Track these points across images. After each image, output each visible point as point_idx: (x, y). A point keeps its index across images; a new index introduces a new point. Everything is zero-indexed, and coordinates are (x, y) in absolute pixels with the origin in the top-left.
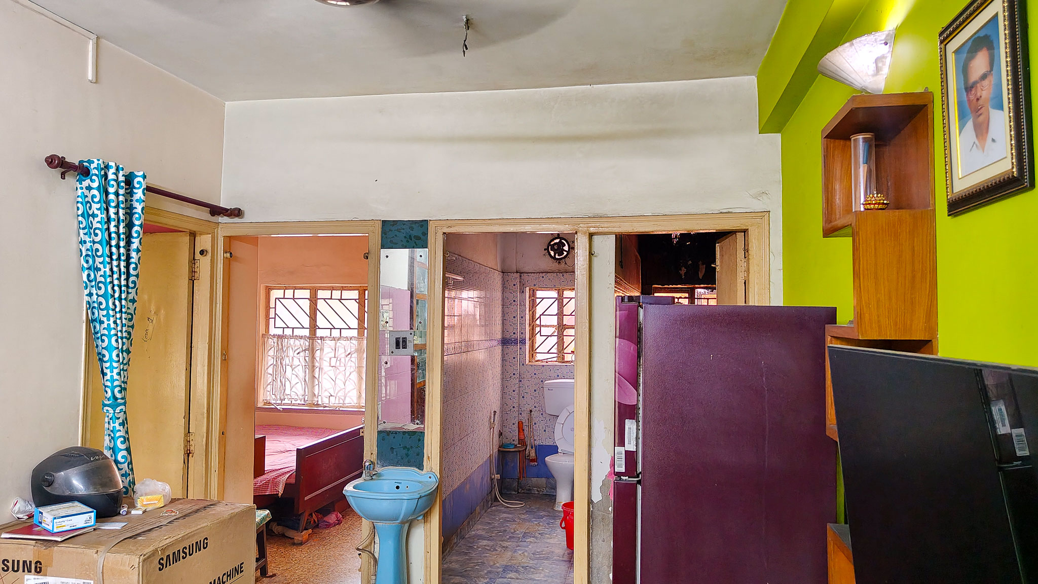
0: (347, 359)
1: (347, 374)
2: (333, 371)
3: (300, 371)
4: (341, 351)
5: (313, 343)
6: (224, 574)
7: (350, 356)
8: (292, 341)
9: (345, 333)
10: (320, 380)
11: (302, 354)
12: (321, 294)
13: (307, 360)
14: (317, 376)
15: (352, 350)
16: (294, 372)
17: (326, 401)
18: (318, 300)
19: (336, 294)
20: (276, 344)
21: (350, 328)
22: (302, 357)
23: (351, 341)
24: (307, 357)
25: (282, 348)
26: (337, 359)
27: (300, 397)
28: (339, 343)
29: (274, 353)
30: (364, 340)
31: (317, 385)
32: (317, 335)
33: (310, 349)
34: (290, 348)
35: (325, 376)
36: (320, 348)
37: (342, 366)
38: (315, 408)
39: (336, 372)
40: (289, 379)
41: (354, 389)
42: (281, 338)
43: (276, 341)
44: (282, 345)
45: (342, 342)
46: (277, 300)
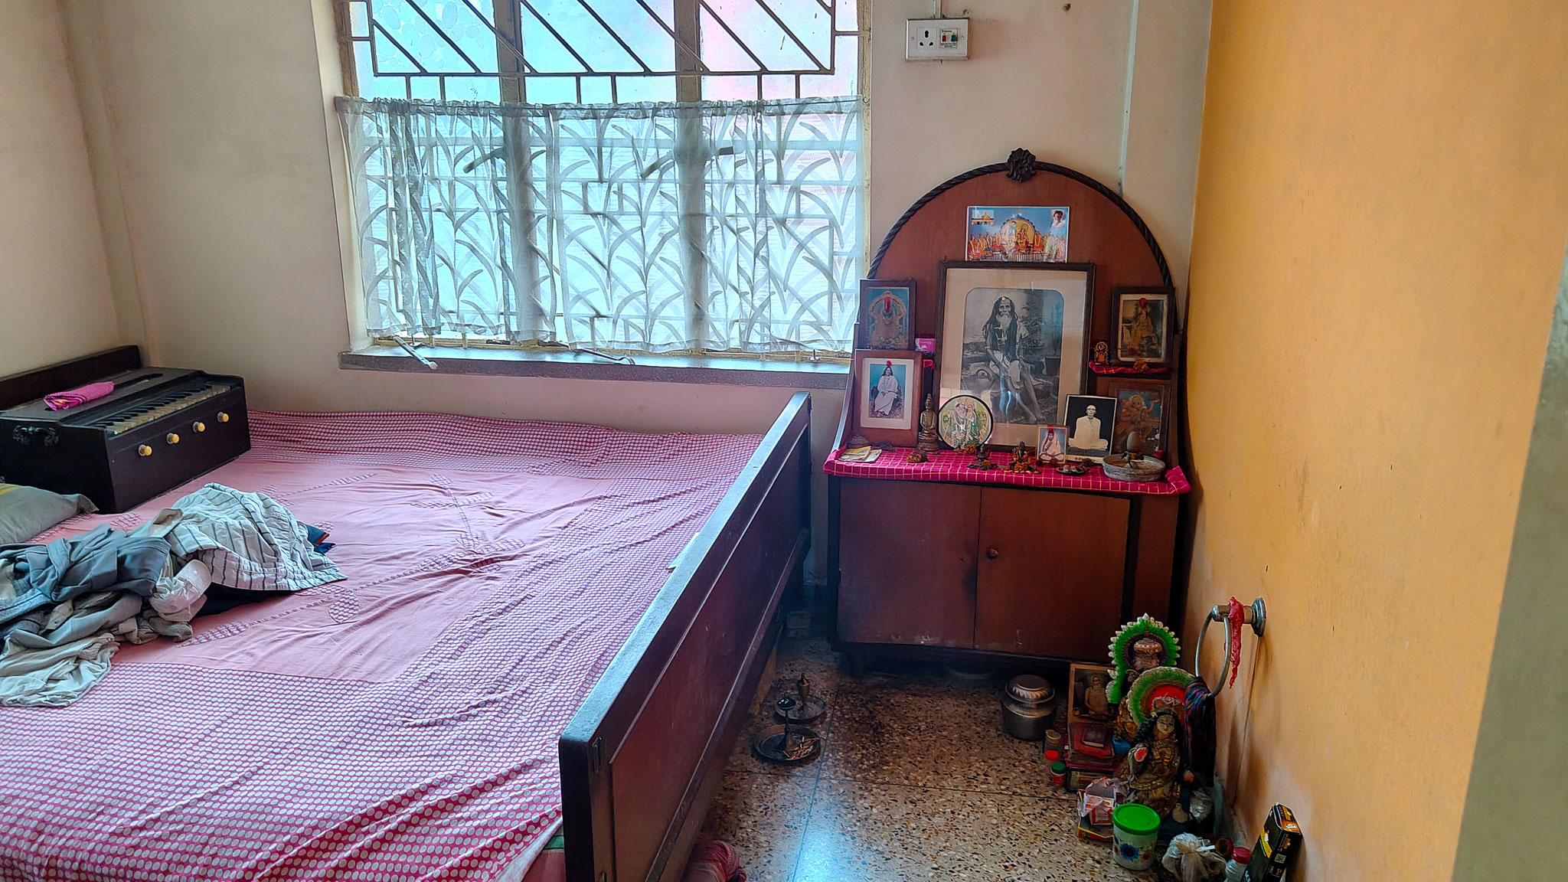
0: (647, 187)
1: (651, 246)
2: (596, 229)
3: (484, 231)
4: (622, 157)
5: (517, 130)
7: (655, 175)
8: (442, 124)
9: (632, 91)
10: (556, 263)
11: (483, 170)
13: (504, 192)
14: (541, 245)
15: (663, 153)
16: (460, 235)
17: (582, 334)
20: (387, 135)
21: (647, 72)
22: (484, 179)
23: (659, 121)
24: (502, 179)
25: (411, 151)
26: (609, 188)
27: (493, 318)
28: (614, 127)
29: (385, 167)
30: (702, 116)
31: (545, 278)
32: (531, 100)
33: (511, 150)
34: (440, 148)
35: (573, 249)
36: (545, 148)
37: (629, 214)
38: (548, 358)
39: (609, 235)
40: (446, 259)
41: (678, 295)
42: (402, 114)
43: (385, 125)
44: (409, 138)
45: (621, 122)
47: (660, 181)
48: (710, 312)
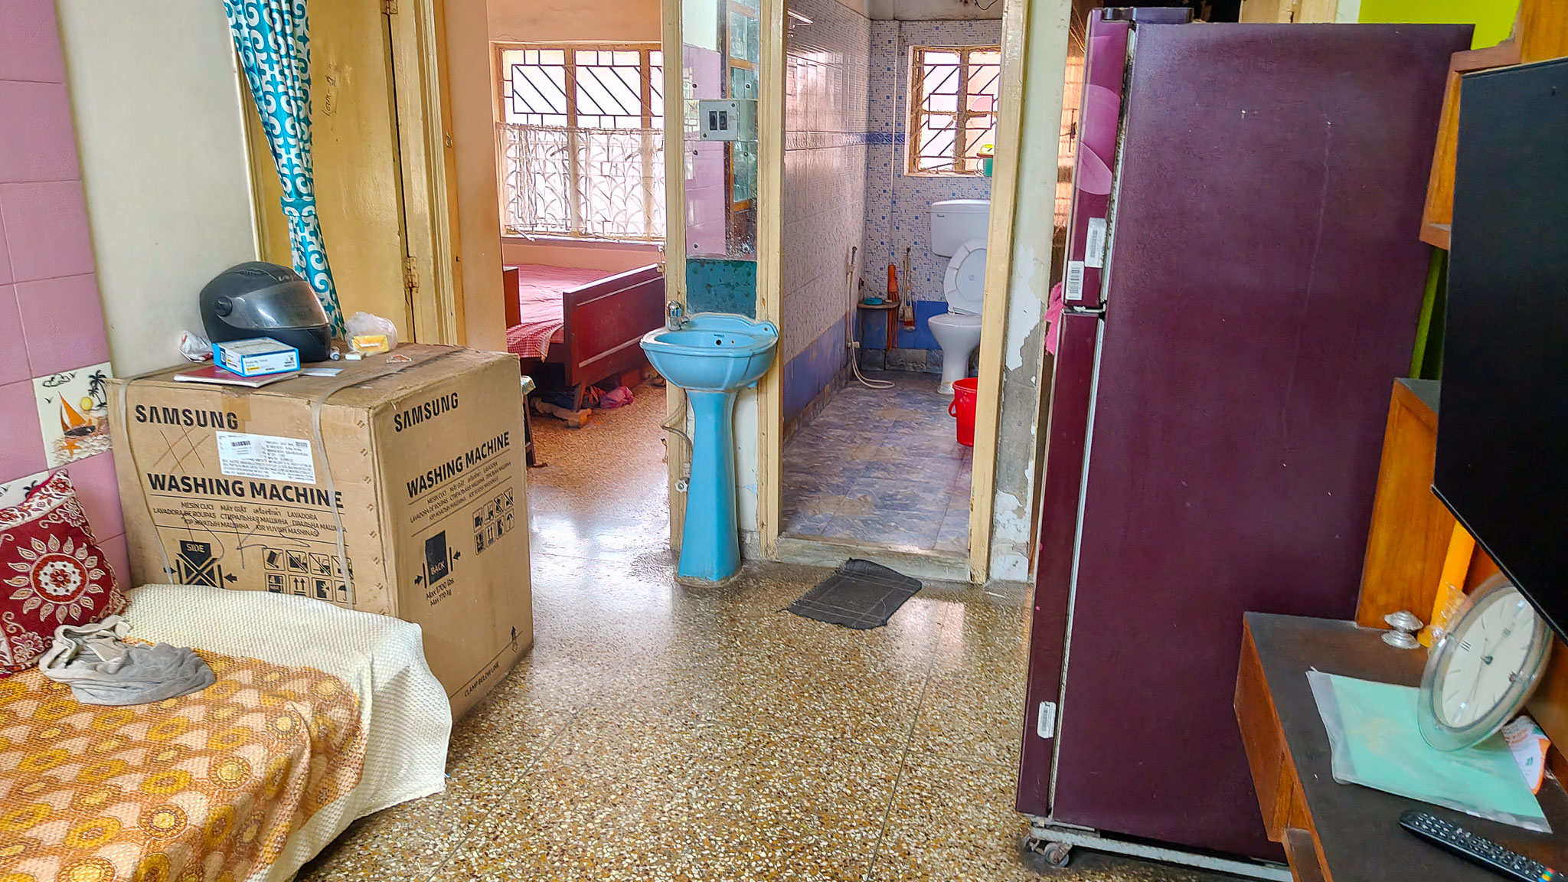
0: (627, 165)
1: (628, 189)
2: (606, 183)
3: (557, 182)
4: (617, 151)
5: (573, 138)
6: (484, 445)
7: (631, 159)
8: (541, 135)
9: (622, 123)
10: (588, 197)
11: (558, 156)
12: (581, 57)
13: (567, 166)
14: (582, 190)
15: (634, 150)
16: (547, 184)
17: (598, 228)
18: (577, 68)
19: (605, 58)
20: (517, 139)
21: (629, 115)
22: (558, 160)
23: (632, 136)
24: (566, 160)
25: (527, 146)
26: (611, 165)
27: (560, 221)
28: (614, 138)
29: (516, 154)
30: (651, 134)
31: (583, 204)
32: (579, 126)
33: (570, 147)
34: (540, 146)
35: (596, 191)
36: (585, 147)
37: (620, 176)
38: (583, 239)
39: (611, 185)
40: (541, 194)
41: (638, 211)
42: (525, 130)
43: (517, 135)
44: (527, 141)
45: (617, 136)
46: (514, 67)
47: (633, 162)
48: (654, 221)
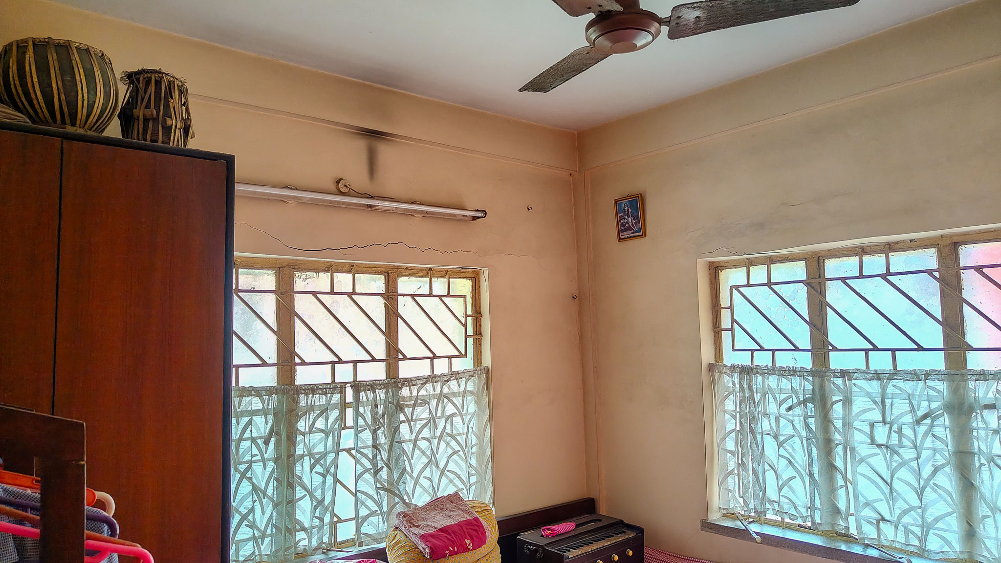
0: (922, 429)
1: (926, 472)
2: (881, 456)
3: (798, 450)
4: (900, 407)
5: (822, 387)
7: (928, 421)
8: (772, 381)
9: (908, 362)
10: (849, 476)
11: (798, 410)
12: (832, 268)
13: (813, 427)
14: (839, 463)
15: (934, 405)
16: (782, 452)
17: (870, 532)
18: (828, 283)
19: (875, 263)
20: (737, 386)
21: (920, 348)
22: (799, 416)
23: (930, 383)
24: (811, 417)
25: (752, 396)
26: (891, 428)
27: (803, 511)
28: (894, 386)
29: (736, 406)
30: (967, 380)
31: (842, 487)
32: (832, 367)
33: (818, 398)
34: (770, 394)
35: (862, 469)
36: (841, 398)
37: (907, 447)
38: (843, 547)
39: (891, 461)
40: (772, 466)
41: (950, 514)
42: (748, 374)
43: (736, 380)
44: (750, 388)
45: (900, 383)
46: (734, 291)
47: (932, 425)
48: (980, 531)
